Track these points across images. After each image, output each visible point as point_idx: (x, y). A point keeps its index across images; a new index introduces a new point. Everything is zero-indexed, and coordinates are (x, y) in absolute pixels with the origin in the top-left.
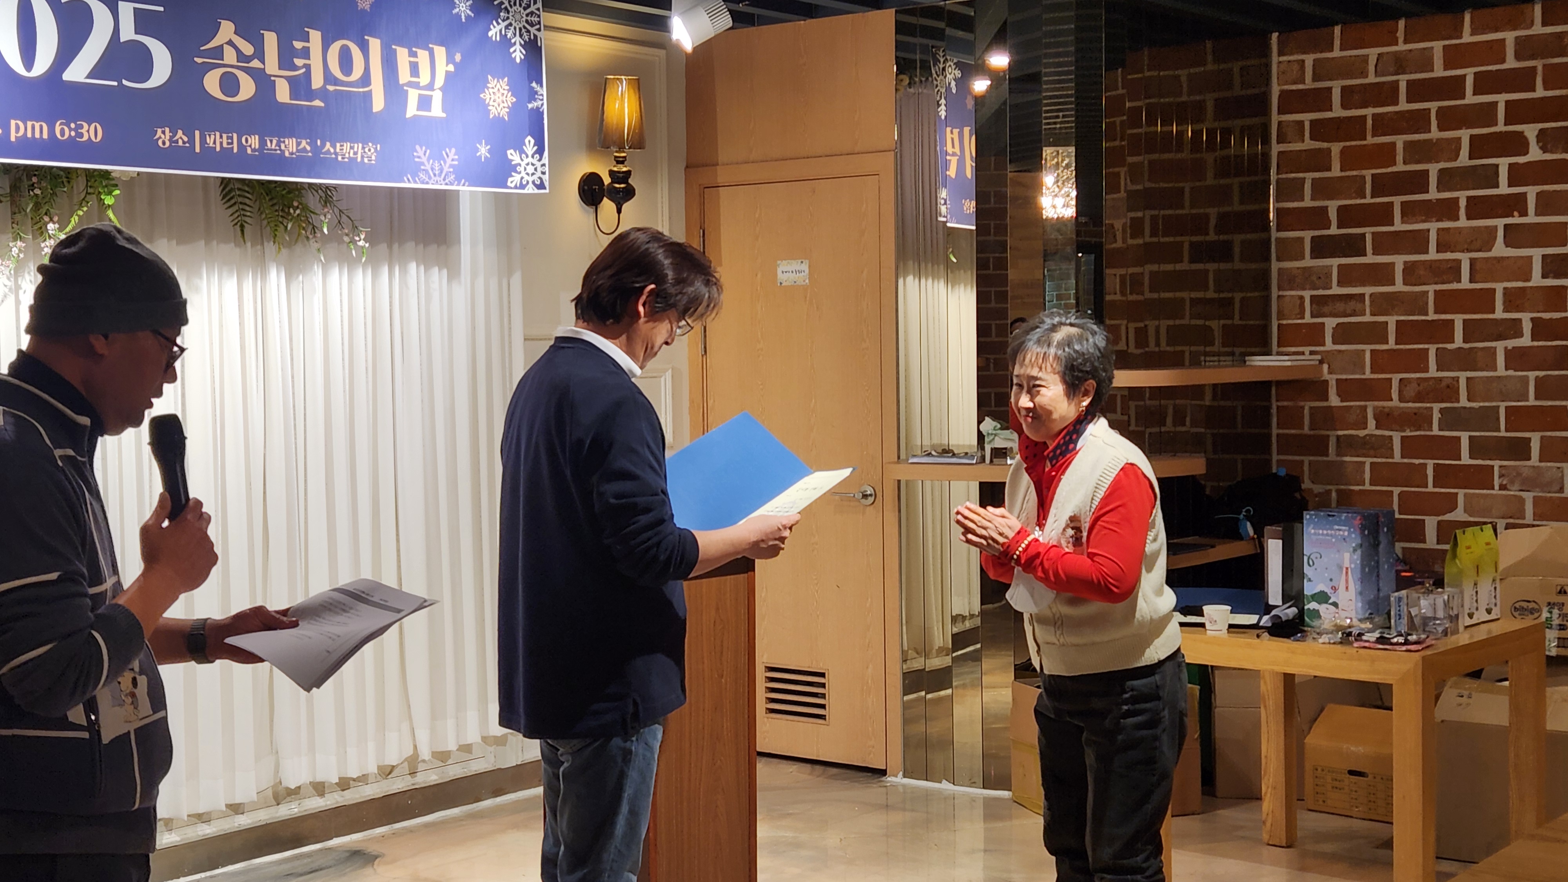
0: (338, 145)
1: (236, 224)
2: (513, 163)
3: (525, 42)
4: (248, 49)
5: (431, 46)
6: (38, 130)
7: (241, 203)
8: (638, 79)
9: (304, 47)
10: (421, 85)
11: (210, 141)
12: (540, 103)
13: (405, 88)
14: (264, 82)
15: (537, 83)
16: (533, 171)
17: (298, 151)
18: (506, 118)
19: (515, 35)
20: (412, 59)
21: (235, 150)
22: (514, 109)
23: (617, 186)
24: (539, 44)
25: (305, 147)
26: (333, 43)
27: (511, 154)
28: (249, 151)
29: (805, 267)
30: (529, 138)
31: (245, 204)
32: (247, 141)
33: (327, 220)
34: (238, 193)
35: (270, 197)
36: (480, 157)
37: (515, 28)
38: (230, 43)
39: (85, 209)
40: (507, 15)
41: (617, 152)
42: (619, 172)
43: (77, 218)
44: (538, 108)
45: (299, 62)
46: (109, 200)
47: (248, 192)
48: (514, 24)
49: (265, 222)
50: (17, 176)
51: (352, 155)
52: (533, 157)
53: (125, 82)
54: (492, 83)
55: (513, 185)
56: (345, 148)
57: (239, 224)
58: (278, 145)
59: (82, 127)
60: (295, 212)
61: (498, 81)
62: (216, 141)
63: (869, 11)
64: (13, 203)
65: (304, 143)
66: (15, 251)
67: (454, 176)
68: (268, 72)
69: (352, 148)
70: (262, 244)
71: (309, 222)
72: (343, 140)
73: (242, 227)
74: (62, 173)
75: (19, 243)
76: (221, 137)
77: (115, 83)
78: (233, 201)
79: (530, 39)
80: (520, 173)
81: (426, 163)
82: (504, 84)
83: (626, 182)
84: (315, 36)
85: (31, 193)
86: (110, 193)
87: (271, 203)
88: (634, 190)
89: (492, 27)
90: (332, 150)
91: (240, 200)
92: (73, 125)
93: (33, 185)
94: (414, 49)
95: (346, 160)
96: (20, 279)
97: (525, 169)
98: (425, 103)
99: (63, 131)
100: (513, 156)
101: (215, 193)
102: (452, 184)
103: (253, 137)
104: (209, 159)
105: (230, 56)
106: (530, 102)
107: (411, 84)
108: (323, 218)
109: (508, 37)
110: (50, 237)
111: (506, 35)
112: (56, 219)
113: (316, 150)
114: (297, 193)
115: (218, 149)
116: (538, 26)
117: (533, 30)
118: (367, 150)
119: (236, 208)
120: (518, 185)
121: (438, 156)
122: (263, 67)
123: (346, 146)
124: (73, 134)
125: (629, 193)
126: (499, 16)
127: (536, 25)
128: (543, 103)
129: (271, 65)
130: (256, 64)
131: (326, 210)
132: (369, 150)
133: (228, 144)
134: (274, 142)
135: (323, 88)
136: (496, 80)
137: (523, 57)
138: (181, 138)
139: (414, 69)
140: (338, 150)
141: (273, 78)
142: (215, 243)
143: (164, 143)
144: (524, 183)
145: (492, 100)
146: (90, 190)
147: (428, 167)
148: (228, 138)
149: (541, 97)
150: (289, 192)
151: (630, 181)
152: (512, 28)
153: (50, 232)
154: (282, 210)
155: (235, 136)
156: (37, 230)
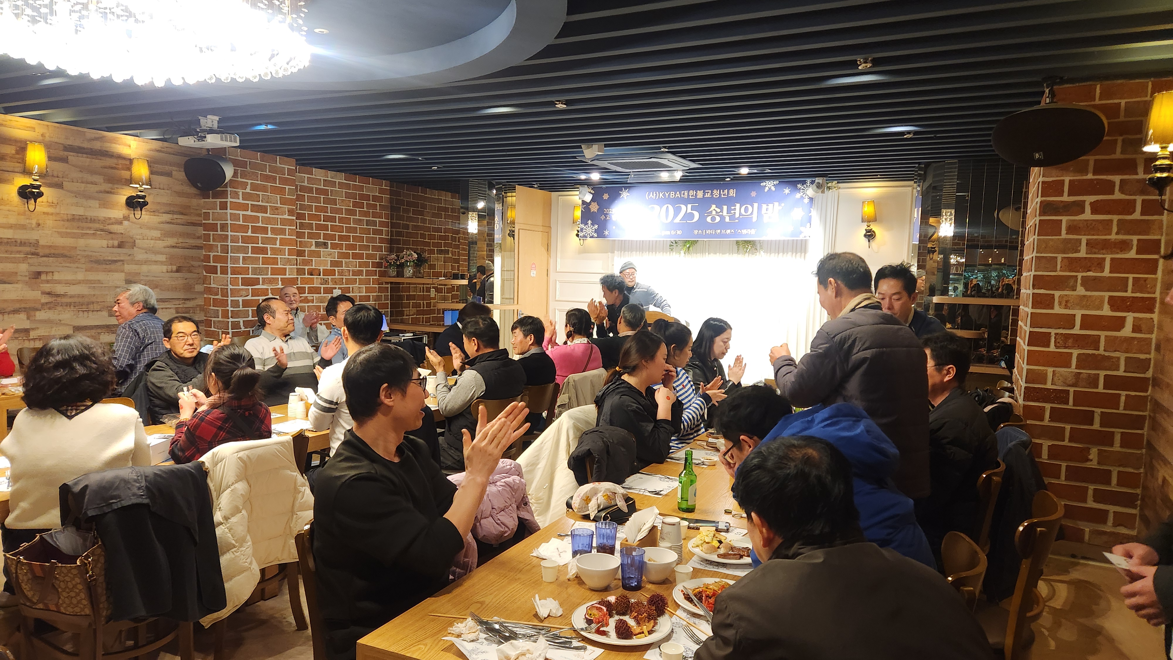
3: (809, 197)
4: (718, 210)
9: (734, 208)
13: (764, 215)
14: (722, 218)
19: (806, 196)
26: (743, 206)
38: (714, 210)
40: (803, 191)
45: (732, 212)
53: (688, 221)
84: (738, 205)
94: (768, 205)
105: (714, 213)
122: (723, 214)
139: (768, 209)
141: (725, 216)
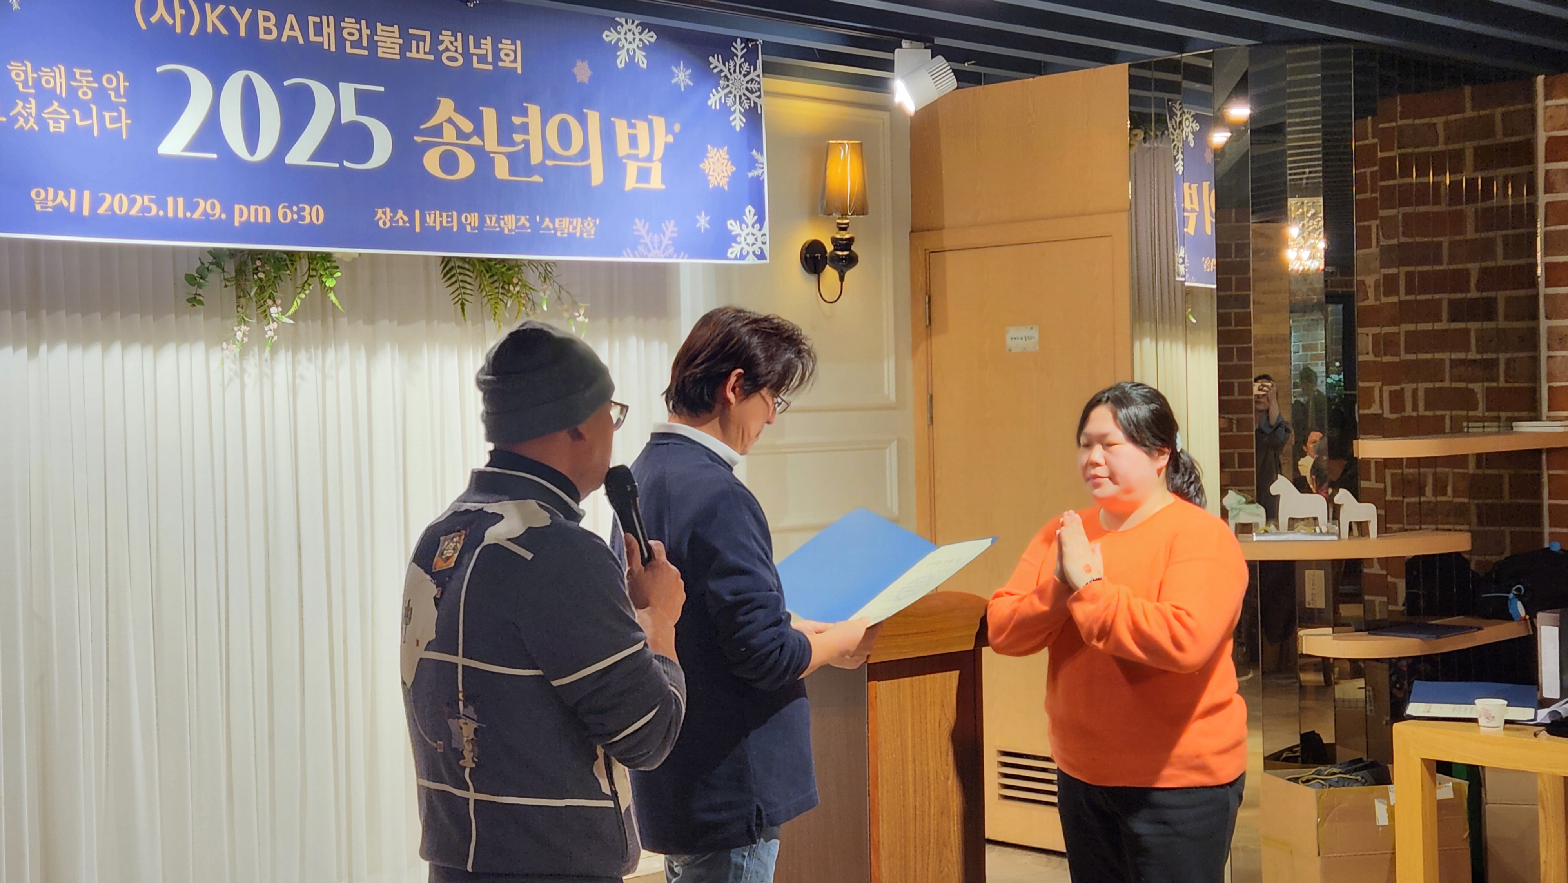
0: (557, 220)
1: (457, 302)
2: (733, 233)
3: (745, 109)
5: (649, 117)
6: (261, 214)
7: (462, 281)
8: (861, 144)
9: (523, 122)
10: (640, 156)
11: (430, 221)
12: (760, 171)
13: (624, 161)
14: (483, 159)
15: (757, 151)
16: (754, 241)
17: (517, 227)
18: (726, 188)
19: (735, 102)
20: (631, 131)
21: (455, 229)
22: (734, 179)
23: (840, 253)
24: (759, 112)
25: (524, 224)
26: (551, 117)
27: (731, 224)
28: (469, 229)
29: (1035, 333)
30: (749, 207)
31: (466, 282)
32: (466, 219)
33: (546, 297)
34: (458, 271)
35: (490, 274)
36: (700, 228)
37: (735, 96)
38: (450, 121)
39: (307, 292)
40: (726, 83)
41: (839, 218)
42: (842, 239)
43: (299, 301)
44: (758, 177)
45: (517, 138)
46: (330, 283)
47: (468, 270)
48: (734, 92)
49: (486, 299)
50: (242, 260)
51: (571, 230)
52: (753, 227)
53: (346, 163)
54: (712, 152)
55: (733, 256)
56: (563, 223)
57: (460, 302)
58: (498, 221)
59: (304, 209)
60: (514, 289)
61: (718, 151)
62: (437, 219)
63: (1100, 66)
64: (238, 286)
65: (523, 220)
66: (239, 335)
67: (673, 248)
68: (487, 148)
69: (571, 223)
70: (483, 322)
71: (529, 298)
72: (562, 215)
73: (463, 305)
74: (285, 256)
75: (244, 328)
76: (441, 216)
77: (337, 165)
78: (454, 279)
79: (750, 106)
80: (740, 243)
81: (645, 236)
82: (723, 153)
83: (849, 249)
84: (534, 111)
85: (255, 277)
86: (332, 275)
87: (491, 280)
88: (857, 257)
89: (711, 95)
90: (551, 226)
91: (461, 277)
92: (295, 208)
93: (257, 269)
94: (633, 121)
95: (565, 235)
96: (245, 363)
97: (745, 240)
98: (644, 175)
99: (285, 214)
100: (733, 226)
101: (437, 272)
102: (671, 257)
103: (472, 215)
104: (429, 238)
105: (449, 134)
106: (750, 171)
107: (629, 157)
108: (542, 294)
109: (728, 105)
110: (273, 321)
111: (725, 103)
112: (279, 302)
113: (535, 226)
114: (517, 269)
115: (438, 228)
116: (758, 93)
117: (753, 97)
118: (586, 225)
119: (456, 286)
120: (738, 256)
121: (656, 229)
122: (482, 143)
123: (566, 221)
124: (295, 217)
125: (852, 260)
126: (719, 84)
127: (756, 91)
128: (763, 171)
129: (491, 142)
130: (475, 141)
131: (545, 287)
132: (589, 225)
133: (448, 222)
134: (494, 219)
135: (542, 163)
136: (715, 150)
137: (743, 125)
138: (402, 218)
139: (633, 141)
140: (557, 226)
141: (492, 155)
142: (436, 322)
143: (384, 223)
144: (744, 253)
145: (712, 170)
146: (313, 273)
147: (647, 240)
148: (448, 217)
149: (761, 166)
150: (509, 269)
151: (853, 248)
152: (732, 96)
153: (273, 315)
154: (503, 287)
155: (455, 214)
156: (261, 313)
